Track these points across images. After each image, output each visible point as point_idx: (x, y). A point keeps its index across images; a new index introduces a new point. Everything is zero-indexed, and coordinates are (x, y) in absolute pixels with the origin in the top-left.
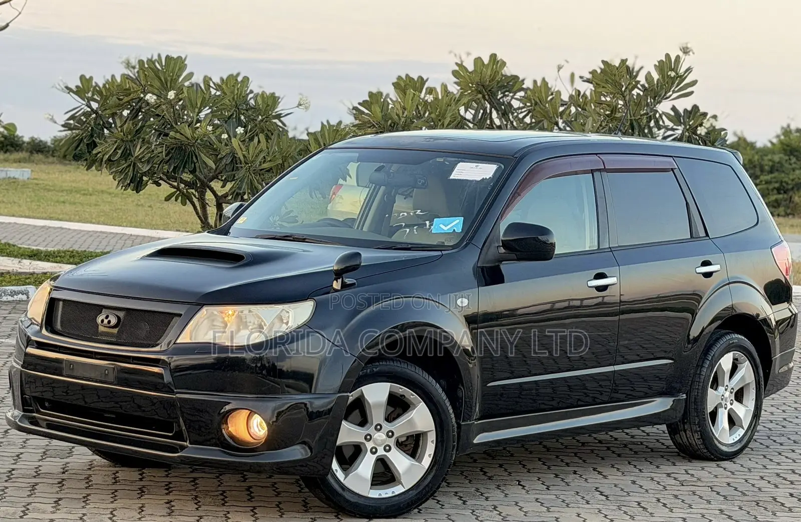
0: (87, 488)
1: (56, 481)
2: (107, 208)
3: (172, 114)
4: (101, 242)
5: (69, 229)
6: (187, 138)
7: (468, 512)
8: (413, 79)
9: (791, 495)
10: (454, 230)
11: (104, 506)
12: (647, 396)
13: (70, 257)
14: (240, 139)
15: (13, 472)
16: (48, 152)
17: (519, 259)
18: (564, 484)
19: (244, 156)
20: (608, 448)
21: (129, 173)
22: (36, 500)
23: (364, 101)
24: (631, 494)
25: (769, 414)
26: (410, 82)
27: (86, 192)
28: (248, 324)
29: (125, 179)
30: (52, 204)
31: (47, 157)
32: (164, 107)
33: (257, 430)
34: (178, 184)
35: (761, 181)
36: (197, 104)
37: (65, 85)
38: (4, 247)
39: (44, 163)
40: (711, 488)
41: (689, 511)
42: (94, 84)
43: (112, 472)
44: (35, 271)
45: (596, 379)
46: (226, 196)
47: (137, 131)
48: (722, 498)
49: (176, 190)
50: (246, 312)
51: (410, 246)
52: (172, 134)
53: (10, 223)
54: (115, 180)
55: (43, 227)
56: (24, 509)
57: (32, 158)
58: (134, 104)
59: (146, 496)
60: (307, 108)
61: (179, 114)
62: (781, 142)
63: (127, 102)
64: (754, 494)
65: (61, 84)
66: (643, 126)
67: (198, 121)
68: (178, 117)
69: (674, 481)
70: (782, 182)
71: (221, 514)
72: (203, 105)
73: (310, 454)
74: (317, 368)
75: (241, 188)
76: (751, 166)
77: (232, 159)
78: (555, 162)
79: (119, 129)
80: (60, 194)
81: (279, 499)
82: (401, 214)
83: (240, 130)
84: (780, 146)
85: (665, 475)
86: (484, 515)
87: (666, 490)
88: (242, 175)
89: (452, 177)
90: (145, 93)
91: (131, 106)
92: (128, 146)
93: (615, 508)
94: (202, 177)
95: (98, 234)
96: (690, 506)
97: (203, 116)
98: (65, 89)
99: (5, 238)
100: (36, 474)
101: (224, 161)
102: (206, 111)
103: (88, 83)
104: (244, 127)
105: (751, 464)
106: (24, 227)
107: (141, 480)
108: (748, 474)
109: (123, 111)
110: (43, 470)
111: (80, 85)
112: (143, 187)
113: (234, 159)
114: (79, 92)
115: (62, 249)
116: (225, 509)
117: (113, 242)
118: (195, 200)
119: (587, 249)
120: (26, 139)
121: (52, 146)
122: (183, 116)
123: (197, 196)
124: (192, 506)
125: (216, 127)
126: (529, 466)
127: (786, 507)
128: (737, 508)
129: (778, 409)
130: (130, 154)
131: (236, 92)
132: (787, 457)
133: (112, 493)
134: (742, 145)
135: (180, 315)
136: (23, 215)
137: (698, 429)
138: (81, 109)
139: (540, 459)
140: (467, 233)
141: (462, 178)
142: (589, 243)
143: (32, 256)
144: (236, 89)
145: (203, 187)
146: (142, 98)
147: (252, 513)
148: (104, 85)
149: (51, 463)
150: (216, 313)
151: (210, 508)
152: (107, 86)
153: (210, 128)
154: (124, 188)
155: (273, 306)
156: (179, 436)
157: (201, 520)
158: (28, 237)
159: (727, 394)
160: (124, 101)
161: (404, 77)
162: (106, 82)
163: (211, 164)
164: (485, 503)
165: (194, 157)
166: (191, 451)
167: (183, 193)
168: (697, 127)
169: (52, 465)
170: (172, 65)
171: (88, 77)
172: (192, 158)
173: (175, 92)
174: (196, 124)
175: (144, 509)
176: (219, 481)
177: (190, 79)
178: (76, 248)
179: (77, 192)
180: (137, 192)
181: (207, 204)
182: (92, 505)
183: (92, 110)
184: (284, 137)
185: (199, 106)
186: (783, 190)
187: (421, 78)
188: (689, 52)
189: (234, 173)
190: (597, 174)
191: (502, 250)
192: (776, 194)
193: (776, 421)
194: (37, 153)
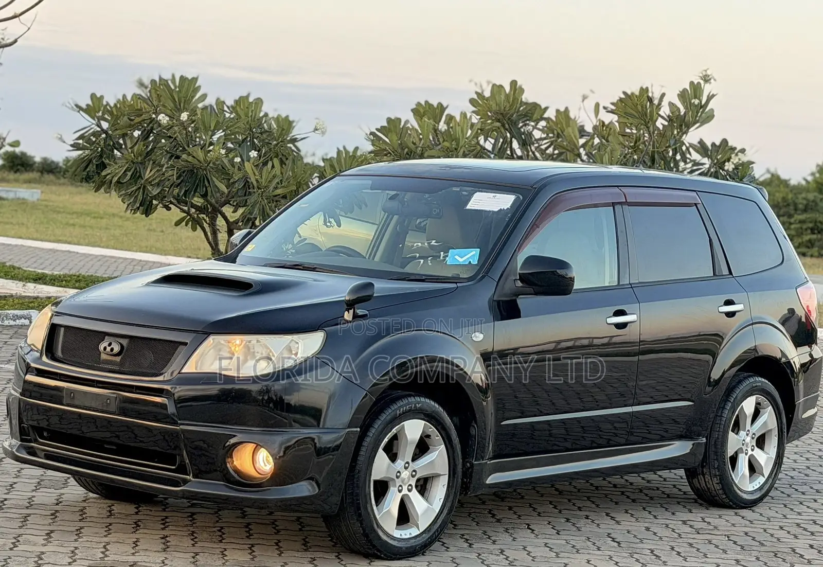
0: (80, 520)
1: (49, 513)
2: (117, 232)
3: (184, 136)
4: (109, 267)
5: (77, 253)
6: (199, 161)
7: (474, 556)
8: (433, 105)
9: (811, 546)
10: (470, 262)
11: (97, 539)
12: (663, 439)
13: (76, 281)
14: (253, 164)
15: (5, 502)
16: (60, 172)
17: (536, 294)
18: (575, 529)
19: (257, 181)
20: (623, 493)
21: (139, 196)
22: (28, 532)
23: (381, 127)
24: (645, 541)
25: (792, 461)
26: (429, 108)
27: (96, 215)
28: (256, 354)
29: (135, 202)
30: (62, 226)
31: (59, 178)
32: (176, 128)
33: (262, 464)
34: (189, 209)
35: (795, 221)
36: (210, 127)
37: (75, 103)
38: (9, 270)
39: (55, 184)
40: (728, 537)
41: (703, 560)
42: (105, 103)
43: (108, 505)
44: (40, 295)
45: (609, 420)
46: (236, 222)
47: (147, 153)
48: (739, 548)
49: (185, 215)
50: (254, 342)
51: (424, 278)
52: (184, 156)
53: (16, 246)
54: (124, 203)
55: (50, 250)
56: (14, 541)
57: (43, 179)
58: (145, 125)
59: (141, 531)
60: (323, 133)
61: (192, 136)
62: (816, 181)
63: (138, 123)
64: (771, 544)
65: (71, 102)
66: (668, 159)
67: (211, 144)
68: (190, 139)
69: (690, 529)
70: (816, 222)
71: (218, 551)
72: (217, 128)
73: (317, 491)
74: (326, 402)
75: (253, 213)
76: (785, 204)
77: (245, 184)
78: (573, 194)
79: (130, 150)
80: (69, 216)
81: (278, 537)
82: (415, 245)
83: (254, 154)
84: (815, 185)
85: (681, 522)
86: (491, 559)
87: (681, 538)
88: (253, 201)
89: (468, 207)
90: (157, 114)
91: (142, 127)
92: (138, 168)
93: (626, 555)
94: (213, 201)
95: (106, 259)
96: (705, 556)
97: (216, 139)
98: (75, 107)
99: (10, 260)
100: (28, 505)
101: (237, 185)
102: (220, 134)
103: (99, 102)
104: (258, 151)
105: (771, 513)
106: (31, 249)
107: (137, 513)
108: (767, 523)
109: (134, 131)
110: (36, 500)
111: (90, 103)
112: (152, 211)
113: (247, 184)
114: (89, 111)
115: (68, 273)
116: (222, 545)
117: (121, 267)
118: (206, 225)
119: (607, 284)
120: (38, 159)
121: (64, 167)
122: (196, 138)
123: (208, 222)
124: (188, 542)
125: (229, 151)
126: (540, 509)
127: (805, 559)
128: (754, 559)
129: (801, 456)
130: (140, 176)
131: (250, 114)
132: (808, 507)
133: (107, 527)
134: (774, 183)
135: (186, 344)
136: (31, 237)
137: (717, 474)
138: (91, 128)
139: (551, 503)
140: (483, 265)
141: (479, 209)
142: (608, 278)
143: (36, 280)
144: (250, 111)
145: (214, 212)
146: (154, 118)
147: (250, 551)
148: (115, 105)
149: (44, 494)
150: (223, 342)
151: (206, 544)
152: (118, 106)
153: (223, 152)
154: (133, 211)
155: (282, 336)
156: (182, 469)
157: (197, 556)
158: (34, 260)
159: (748, 439)
160: (136, 121)
161: (423, 103)
162: (118, 102)
163: (223, 188)
164: (492, 547)
165: (206, 181)
166: (195, 485)
167: (193, 218)
168: (724, 162)
169: (46, 496)
170: (186, 86)
171: (98, 96)
172: (204, 182)
173: (188, 113)
174: (209, 147)
175: (138, 544)
176: (217, 517)
177: (203, 101)
178: (83, 272)
179: (88, 215)
180: (147, 216)
181: (218, 230)
182: (85, 539)
183: (102, 130)
184: (299, 162)
185: (212, 128)
186: (817, 229)
187: (440, 104)
188: (710, 79)
189: (246, 198)
190: (618, 207)
191: (519, 284)
192: (810, 234)
193: (799, 469)
194: (48, 174)
